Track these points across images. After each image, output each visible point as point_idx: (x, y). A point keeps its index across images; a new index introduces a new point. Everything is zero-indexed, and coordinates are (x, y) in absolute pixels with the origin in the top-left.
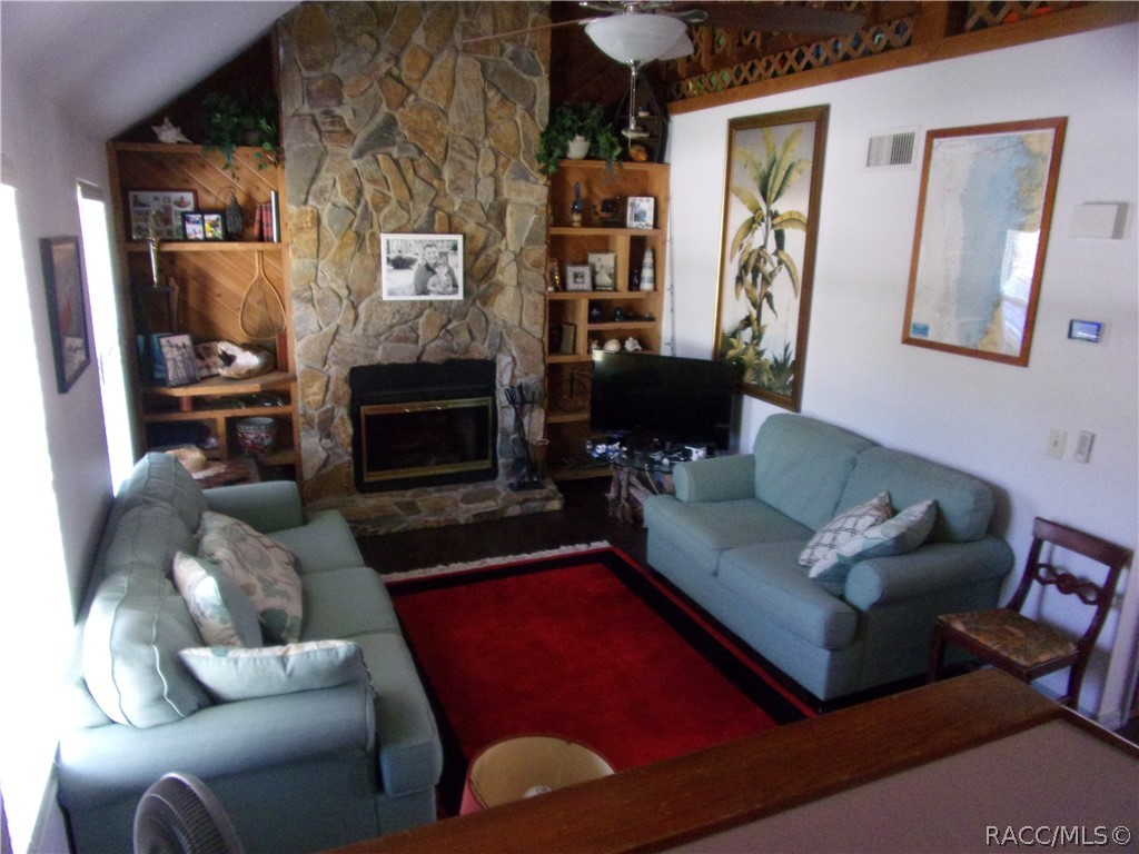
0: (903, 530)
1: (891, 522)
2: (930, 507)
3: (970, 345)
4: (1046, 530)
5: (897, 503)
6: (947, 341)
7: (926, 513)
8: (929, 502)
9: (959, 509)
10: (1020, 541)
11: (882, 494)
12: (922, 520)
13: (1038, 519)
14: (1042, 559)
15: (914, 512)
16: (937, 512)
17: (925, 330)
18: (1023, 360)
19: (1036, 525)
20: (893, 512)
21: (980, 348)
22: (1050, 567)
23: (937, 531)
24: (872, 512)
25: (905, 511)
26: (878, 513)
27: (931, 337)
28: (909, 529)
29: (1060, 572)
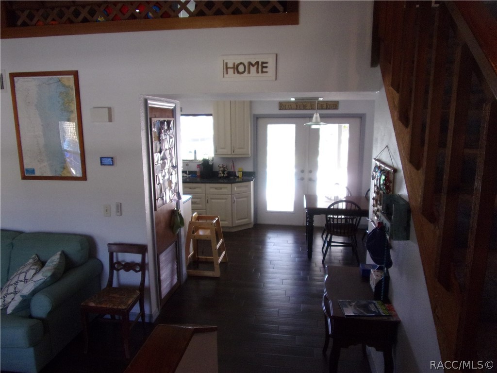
0: (53, 271)
1: (45, 269)
2: (61, 254)
3: (57, 175)
4: (114, 248)
5: (43, 258)
6: (45, 175)
7: (60, 258)
8: (60, 253)
9: (74, 250)
10: (104, 256)
11: (34, 256)
12: (59, 262)
13: (109, 244)
14: (115, 261)
15: (55, 259)
16: (64, 255)
17: (33, 171)
18: (84, 177)
19: (109, 247)
20: (42, 264)
21: (63, 175)
22: (119, 263)
23: (68, 265)
24: (32, 267)
25: (49, 261)
26: (36, 267)
27: (37, 174)
28: (56, 269)
29: (123, 263)
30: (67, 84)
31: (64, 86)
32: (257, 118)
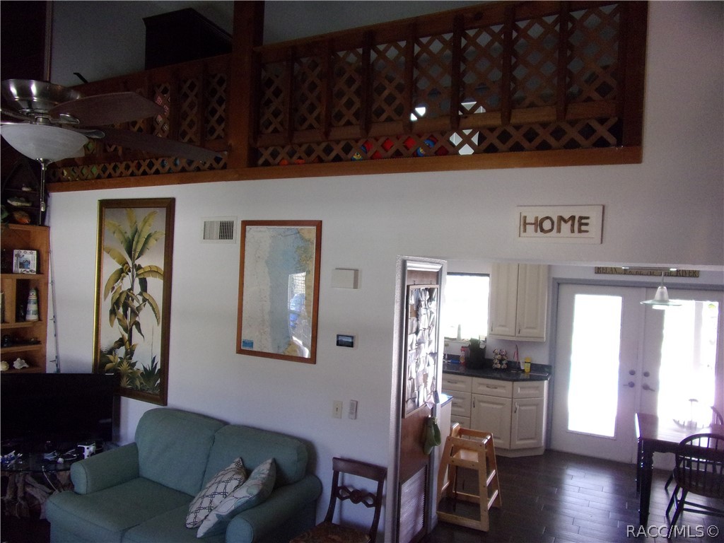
0: (261, 487)
1: (250, 482)
2: (271, 464)
3: (281, 352)
4: (341, 465)
5: (248, 464)
6: (266, 350)
7: (270, 470)
8: (270, 461)
9: (288, 460)
10: (325, 474)
11: (237, 460)
12: (269, 475)
13: (334, 458)
14: (339, 485)
15: (263, 470)
16: (276, 466)
17: (251, 344)
18: (313, 359)
19: (334, 463)
20: (247, 473)
21: (287, 354)
22: (344, 488)
23: (279, 480)
24: (235, 477)
25: (256, 471)
26: (240, 477)
27: (256, 348)
28: (263, 484)
29: (351, 490)
30: (307, 236)
31: (302, 238)
32: (559, 284)
